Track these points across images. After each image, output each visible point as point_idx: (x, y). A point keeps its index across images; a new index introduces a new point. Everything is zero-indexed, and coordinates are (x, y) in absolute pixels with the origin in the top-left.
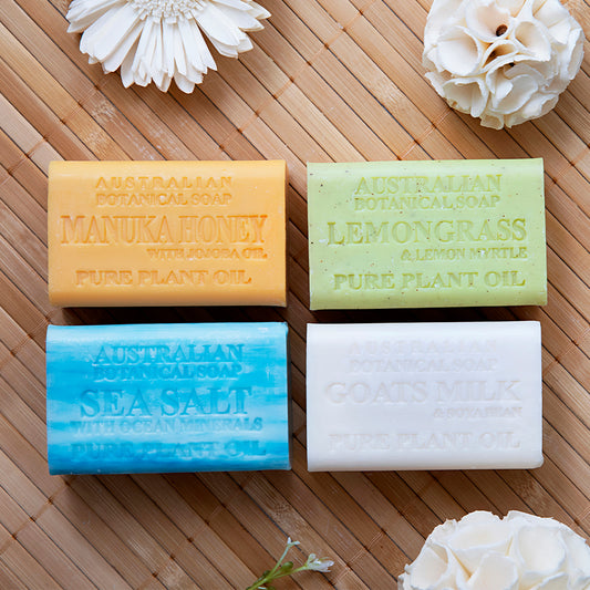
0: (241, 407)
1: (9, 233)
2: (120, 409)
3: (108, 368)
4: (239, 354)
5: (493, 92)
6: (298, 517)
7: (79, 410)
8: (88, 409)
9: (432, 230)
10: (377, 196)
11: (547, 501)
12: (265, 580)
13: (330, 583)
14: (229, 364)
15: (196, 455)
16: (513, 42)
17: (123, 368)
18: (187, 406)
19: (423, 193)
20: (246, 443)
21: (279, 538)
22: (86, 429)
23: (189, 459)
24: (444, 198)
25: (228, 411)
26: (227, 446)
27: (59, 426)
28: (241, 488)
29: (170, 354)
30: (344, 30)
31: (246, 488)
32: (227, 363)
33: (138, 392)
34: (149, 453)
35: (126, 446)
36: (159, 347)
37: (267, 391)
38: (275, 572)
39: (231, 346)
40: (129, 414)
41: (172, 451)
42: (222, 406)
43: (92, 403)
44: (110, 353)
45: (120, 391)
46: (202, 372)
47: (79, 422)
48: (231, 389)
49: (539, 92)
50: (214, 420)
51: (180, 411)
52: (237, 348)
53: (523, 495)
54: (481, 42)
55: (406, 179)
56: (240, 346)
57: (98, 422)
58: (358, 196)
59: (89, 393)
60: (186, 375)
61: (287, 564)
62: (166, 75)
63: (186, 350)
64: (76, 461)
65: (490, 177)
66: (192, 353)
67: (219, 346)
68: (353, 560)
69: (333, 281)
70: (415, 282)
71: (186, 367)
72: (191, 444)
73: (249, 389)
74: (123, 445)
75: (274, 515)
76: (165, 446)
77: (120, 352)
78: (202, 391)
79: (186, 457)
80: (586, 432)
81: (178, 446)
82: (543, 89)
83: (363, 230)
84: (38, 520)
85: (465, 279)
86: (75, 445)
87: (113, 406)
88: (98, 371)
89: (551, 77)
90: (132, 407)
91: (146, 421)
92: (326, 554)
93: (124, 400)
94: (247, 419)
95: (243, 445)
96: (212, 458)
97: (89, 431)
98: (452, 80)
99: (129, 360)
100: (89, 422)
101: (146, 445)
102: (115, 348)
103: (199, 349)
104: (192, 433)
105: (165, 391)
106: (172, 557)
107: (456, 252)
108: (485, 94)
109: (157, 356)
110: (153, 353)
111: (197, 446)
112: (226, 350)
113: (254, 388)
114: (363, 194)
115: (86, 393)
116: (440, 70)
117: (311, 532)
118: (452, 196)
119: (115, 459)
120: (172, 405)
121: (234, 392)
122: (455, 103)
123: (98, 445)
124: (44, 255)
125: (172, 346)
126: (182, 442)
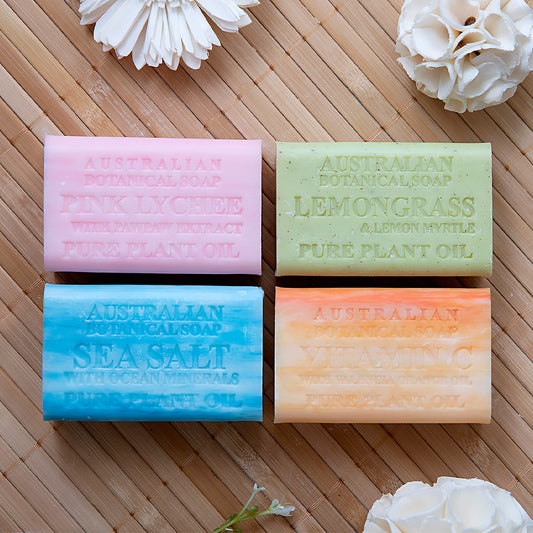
0: (220, 363)
1: (9, 197)
2: (109, 361)
3: (99, 324)
4: (219, 314)
5: (460, 76)
6: (264, 466)
7: (73, 361)
8: (81, 361)
9: (389, 206)
10: (340, 173)
11: (491, 459)
12: (232, 522)
13: (292, 527)
14: (210, 323)
15: (178, 406)
16: (482, 30)
17: (113, 324)
18: (171, 360)
19: (382, 172)
20: (224, 395)
21: (246, 484)
22: (78, 378)
23: (173, 408)
24: (401, 176)
25: (208, 366)
26: (206, 398)
27: (54, 376)
28: (213, 438)
29: (157, 313)
30: (321, 24)
31: (217, 438)
32: (209, 323)
33: (126, 346)
34: (135, 402)
35: (114, 395)
36: (147, 306)
37: (244, 349)
38: (242, 516)
39: (213, 307)
40: (118, 366)
41: (156, 400)
42: (203, 361)
43: (84, 355)
44: (101, 310)
45: (110, 345)
46: (186, 330)
47: (72, 373)
48: (211, 346)
49: (501, 81)
50: (195, 374)
51: (165, 365)
52: (218, 309)
53: (470, 452)
54: (453, 29)
55: (366, 158)
56: (221, 307)
57: (89, 373)
58: (322, 173)
59: (82, 347)
60: (171, 332)
61: (253, 508)
62: (175, 54)
63: (172, 310)
64: (68, 408)
65: (443, 158)
66: (177, 312)
67: (202, 307)
68: (312, 507)
69: (298, 250)
70: (373, 252)
71: (171, 325)
72: (173, 395)
73: (228, 346)
74: (111, 394)
75: (242, 463)
76: (150, 397)
77: (111, 310)
78: (185, 347)
79: (169, 408)
80: (529, 397)
81: (162, 397)
82: (505, 78)
83: (327, 204)
84: (27, 461)
85: (418, 251)
86: (68, 394)
87: (103, 359)
88: (90, 327)
89: (514, 66)
90: (121, 360)
91: (133, 373)
92: (289, 500)
93: (114, 353)
94: (225, 374)
95: (221, 397)
96: (193, 409)
97: (81, 381)
98: (423, 64)
99: (119, 318)
100: (82, 373)
101: (133, 395)
102: (107, 306)
103: (183, 309)
104: (175, 385)
105: (152, 346)
106: (148, 499)
107: (410, 226)
108: (453, 77)
109: (145, 314)
110: (141, 312)
111: (179, 397)
112: (208, 310)
113: (233, 346)
114: (328, 172)
115: (79, 346)
116: (413, 54)
117: (275, 480)
118: (408, 174)
119: (105, 407)
120: (157, 359)
121: (214, 348)
122: (424, 86)
123: (89, 394)
124: (40, 219)
125: (159, 305)
126: (165, 394)
